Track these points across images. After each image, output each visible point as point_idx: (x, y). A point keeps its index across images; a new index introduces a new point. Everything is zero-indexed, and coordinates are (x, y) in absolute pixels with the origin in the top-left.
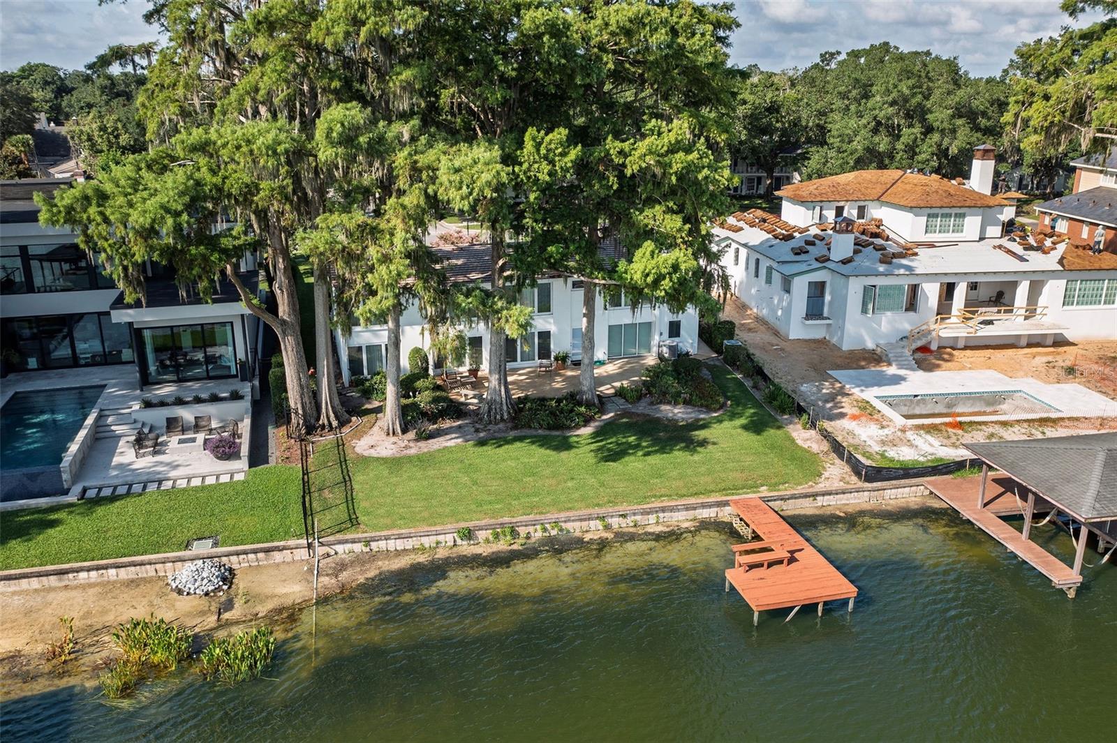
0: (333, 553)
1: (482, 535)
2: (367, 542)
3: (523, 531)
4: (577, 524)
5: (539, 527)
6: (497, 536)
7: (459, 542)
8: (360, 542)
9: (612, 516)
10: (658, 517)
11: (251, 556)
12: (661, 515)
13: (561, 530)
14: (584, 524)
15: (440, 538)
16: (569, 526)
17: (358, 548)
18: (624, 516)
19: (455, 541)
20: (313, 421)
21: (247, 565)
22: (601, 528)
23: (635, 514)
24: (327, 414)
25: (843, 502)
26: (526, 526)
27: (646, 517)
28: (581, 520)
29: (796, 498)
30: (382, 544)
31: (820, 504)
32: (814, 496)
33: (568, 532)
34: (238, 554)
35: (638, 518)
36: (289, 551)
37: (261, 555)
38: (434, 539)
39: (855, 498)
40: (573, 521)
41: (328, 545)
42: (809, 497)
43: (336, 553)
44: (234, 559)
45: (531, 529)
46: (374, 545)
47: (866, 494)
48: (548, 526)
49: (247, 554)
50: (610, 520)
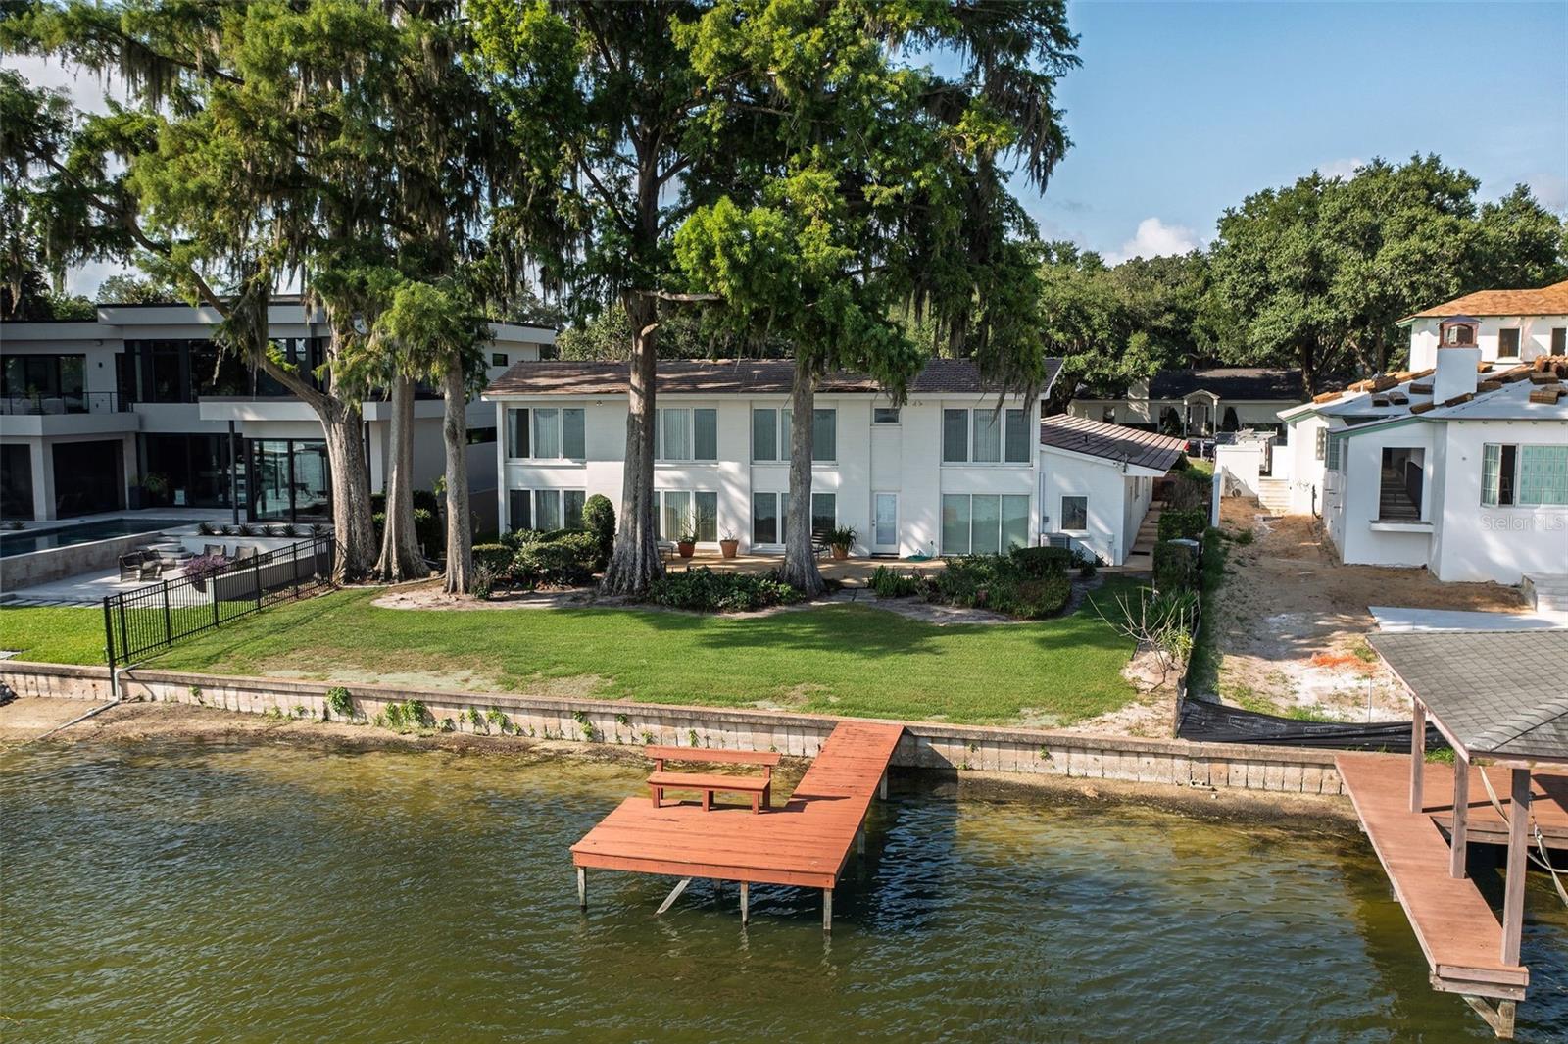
0: (148, 697)
1: (373, 709)
2: (198, 688)
3: (439, 713)
4: (537, 720)
5: (467, 712)
6: (394, 714)
7: (334, 715)
8: (187, 685)
9: (602, 715)
10: (693, 733)
11: (42, 680)
12: (700, 731)
13: (505, 725)
14: (552, 722)
15: (305, 701)
16: (521, 720)
17: (185, 695)
18: (626, 719)
19: (326, 712)
20: (363, 564)
21: (35, 694)
22: (583, 737)
23: (646, 719)
24: (389, 556)
25: (1123, 775)
26: (445, 704)
27: (670, 731)
28: (545, 712)
29: (999, 744)
30: (218, 694)
31: (1062, 770)
32: (1046, 746)
33: (520, 732)
34: (25, 672)
35: (655, 728)
36: (90, 682)
37: (54, 681)
38: (295, 700)
39: (1152, 772)
40: (530, 711)
41: (143, 682)
42: (1033, 746)
43: (153, 699)
44: (19, 678)
45: (454, 713)
46: (206, 694)
47: (1179, 763)
48: (482, 712)
49: (36, 674)
50: (599, 724)
